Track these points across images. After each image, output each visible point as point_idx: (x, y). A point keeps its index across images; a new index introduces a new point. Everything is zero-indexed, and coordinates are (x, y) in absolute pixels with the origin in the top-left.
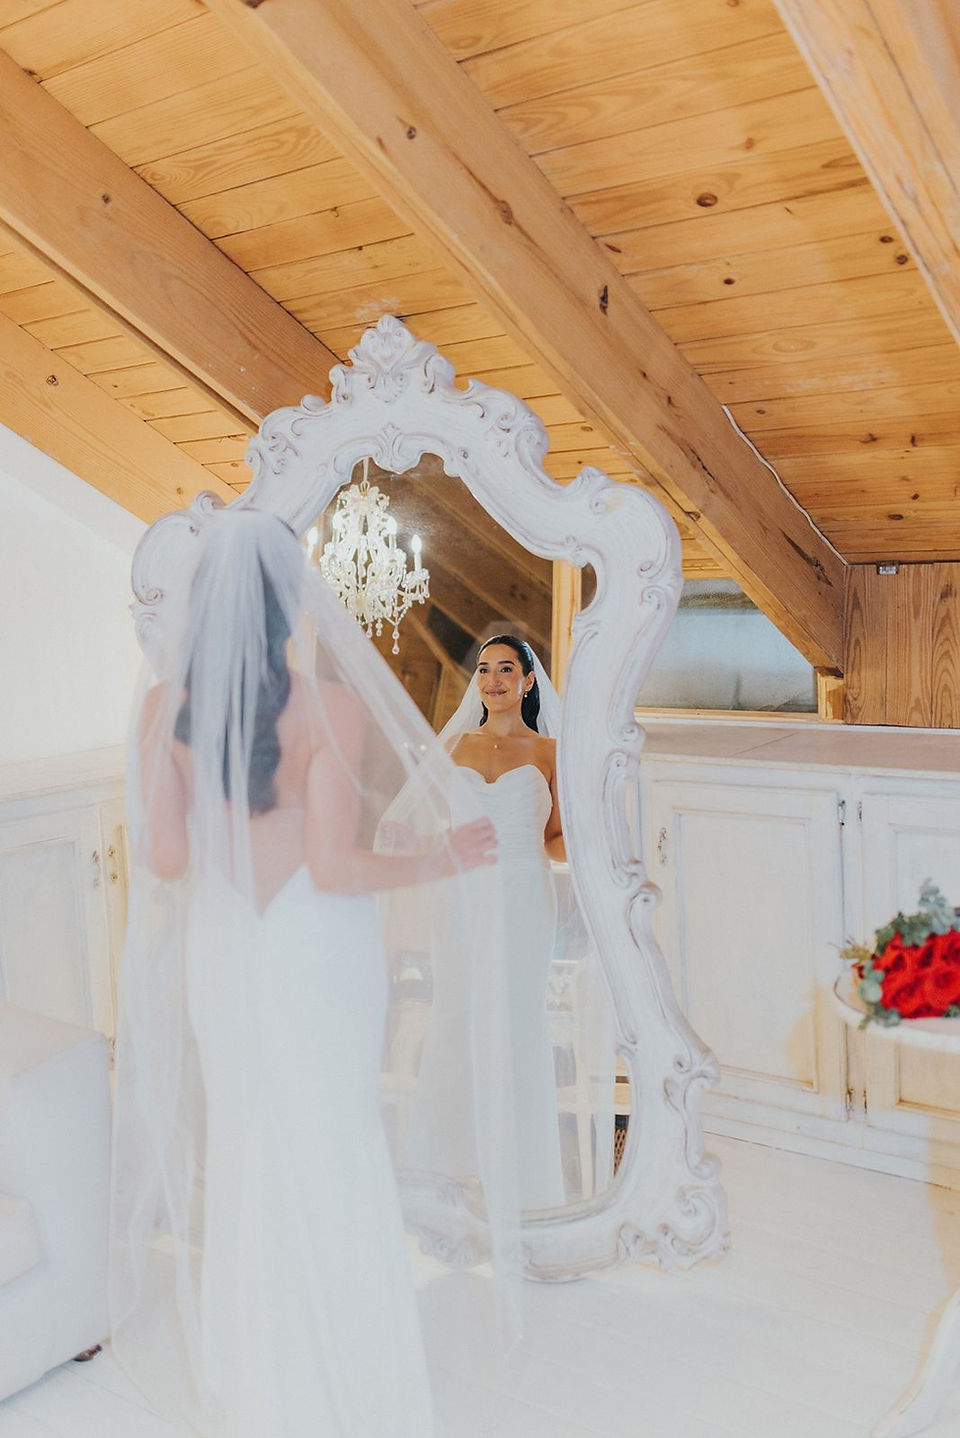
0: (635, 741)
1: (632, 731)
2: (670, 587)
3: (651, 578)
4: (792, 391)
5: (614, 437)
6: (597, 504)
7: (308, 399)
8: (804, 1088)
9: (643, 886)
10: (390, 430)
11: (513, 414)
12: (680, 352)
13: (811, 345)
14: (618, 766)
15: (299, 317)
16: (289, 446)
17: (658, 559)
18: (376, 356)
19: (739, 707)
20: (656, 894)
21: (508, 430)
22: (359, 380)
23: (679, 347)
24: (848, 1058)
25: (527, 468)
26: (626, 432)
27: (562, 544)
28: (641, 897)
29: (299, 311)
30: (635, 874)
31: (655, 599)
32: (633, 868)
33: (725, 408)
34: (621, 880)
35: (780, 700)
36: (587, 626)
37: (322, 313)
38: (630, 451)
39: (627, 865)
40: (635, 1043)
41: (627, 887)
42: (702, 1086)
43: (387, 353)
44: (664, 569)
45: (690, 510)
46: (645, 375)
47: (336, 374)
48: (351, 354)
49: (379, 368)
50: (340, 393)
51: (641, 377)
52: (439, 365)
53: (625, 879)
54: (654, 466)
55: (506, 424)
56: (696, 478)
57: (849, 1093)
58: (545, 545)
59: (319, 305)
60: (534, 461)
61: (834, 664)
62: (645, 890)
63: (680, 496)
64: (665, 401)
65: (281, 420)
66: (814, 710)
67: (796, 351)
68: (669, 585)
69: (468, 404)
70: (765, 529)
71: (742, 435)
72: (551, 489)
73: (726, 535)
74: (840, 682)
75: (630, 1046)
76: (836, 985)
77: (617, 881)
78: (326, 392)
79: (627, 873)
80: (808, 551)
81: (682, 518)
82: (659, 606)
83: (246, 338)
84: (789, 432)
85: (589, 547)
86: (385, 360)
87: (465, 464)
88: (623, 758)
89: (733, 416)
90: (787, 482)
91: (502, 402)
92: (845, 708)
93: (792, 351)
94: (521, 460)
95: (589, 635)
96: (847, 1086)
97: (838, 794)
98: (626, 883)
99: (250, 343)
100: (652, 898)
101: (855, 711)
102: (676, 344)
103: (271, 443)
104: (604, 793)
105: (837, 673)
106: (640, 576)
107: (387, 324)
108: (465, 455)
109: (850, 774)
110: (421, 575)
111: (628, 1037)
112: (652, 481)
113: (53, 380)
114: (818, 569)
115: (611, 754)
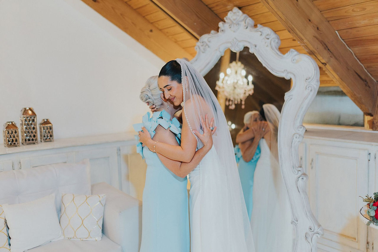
0: (302, 131)
1: (301, 128)
2: (315, 85)
3: (309, 82)
4: (358, 25)
5: (299, 39)
6: (293, 60)
7: (213, 32)
8: (353, 240)
9: (302, 174)
10: (235, 40)
11: (270, 33)
12: (322, 14)
13: (364, 9)
14: (296, 138)
15: (213, 9)
16: (207, 45)
17: (311, 77)
18: (232, 19)
19: (339, 124)
20: (306, 177)
21: (268, 39)
22: (227, 25)
23: (322, 12)
24: (368, 233)
25: (273, 49)
26: (303, 37)
27: (283, 72)
28: (301, 178)
29: (212, 8)
30: (300, 171)
31: (310, 89)
32: (299, 169)
33: (336, 32)
34: (295, 172)
35: (353, 122)
36: (289, 96)
37: (218, 8)
38: (304, 43)
39: (298, 168)
40: (297, 221)
41: (297, 174)
42: (317, 237)
43: (235, 17)
44: (313, 79)
45: (324, 62)
46: (310, 20)
47: (221, 24)
48: (225, 19)
49: (232, 22)
50: (221, 29)
51: (308, 21)
52: (250, 21)
53: (296, 171)
54: (311, 48)
55: (268, 37)
56: (325, 53)
57: (368, 243)
58: (278, 72)
59: (217, 6)
60: (276, 47)
61: (370, 112)
62: (303, 175)
63: (320, 58)
64: (316, 29)
65: (205, 38)
66: (363, 126)
67: (359, 11)
68: (315, 84)
69: (257, 32)
70: (348, 69)
71: (342, 40)
72: (280, 56)
73: (335, 70)
74: (372, 118)
75: (296, 222)
76: (361, 210)
77: (294, 172)
78: (217, 29)
79: (297, 170)
80: (363, 77)
81: (321, 65)
82: (311, 90)
83: (196, 15)
84: (357, 39)
85: (291, 73)
86: (234, 20)
87: (255, 49)
88: (298, 136)
89: (339, 34)
90: (357, 55)
91: (267, 31)
92: (373, 126)
93: (358, 12)
94: (272, 47)
95: (289, 99)
96: (367, 241)
97: (368, 151)
98: (297, 173)
99: (197, 16)
100: (305, 178)
101: (376, 127)
102: (321, 11)
103: (202, 44)
104: (291, 146)
105: (371, 115)
106: (306, 82)
107: (236, 10)
108: (256, 46)
109: (372, 145)
110: (251, 86)
111: (295, 219)
112: (311, 53)
113: (151, 31)
114: (366, 82)
115: (294, 134)
